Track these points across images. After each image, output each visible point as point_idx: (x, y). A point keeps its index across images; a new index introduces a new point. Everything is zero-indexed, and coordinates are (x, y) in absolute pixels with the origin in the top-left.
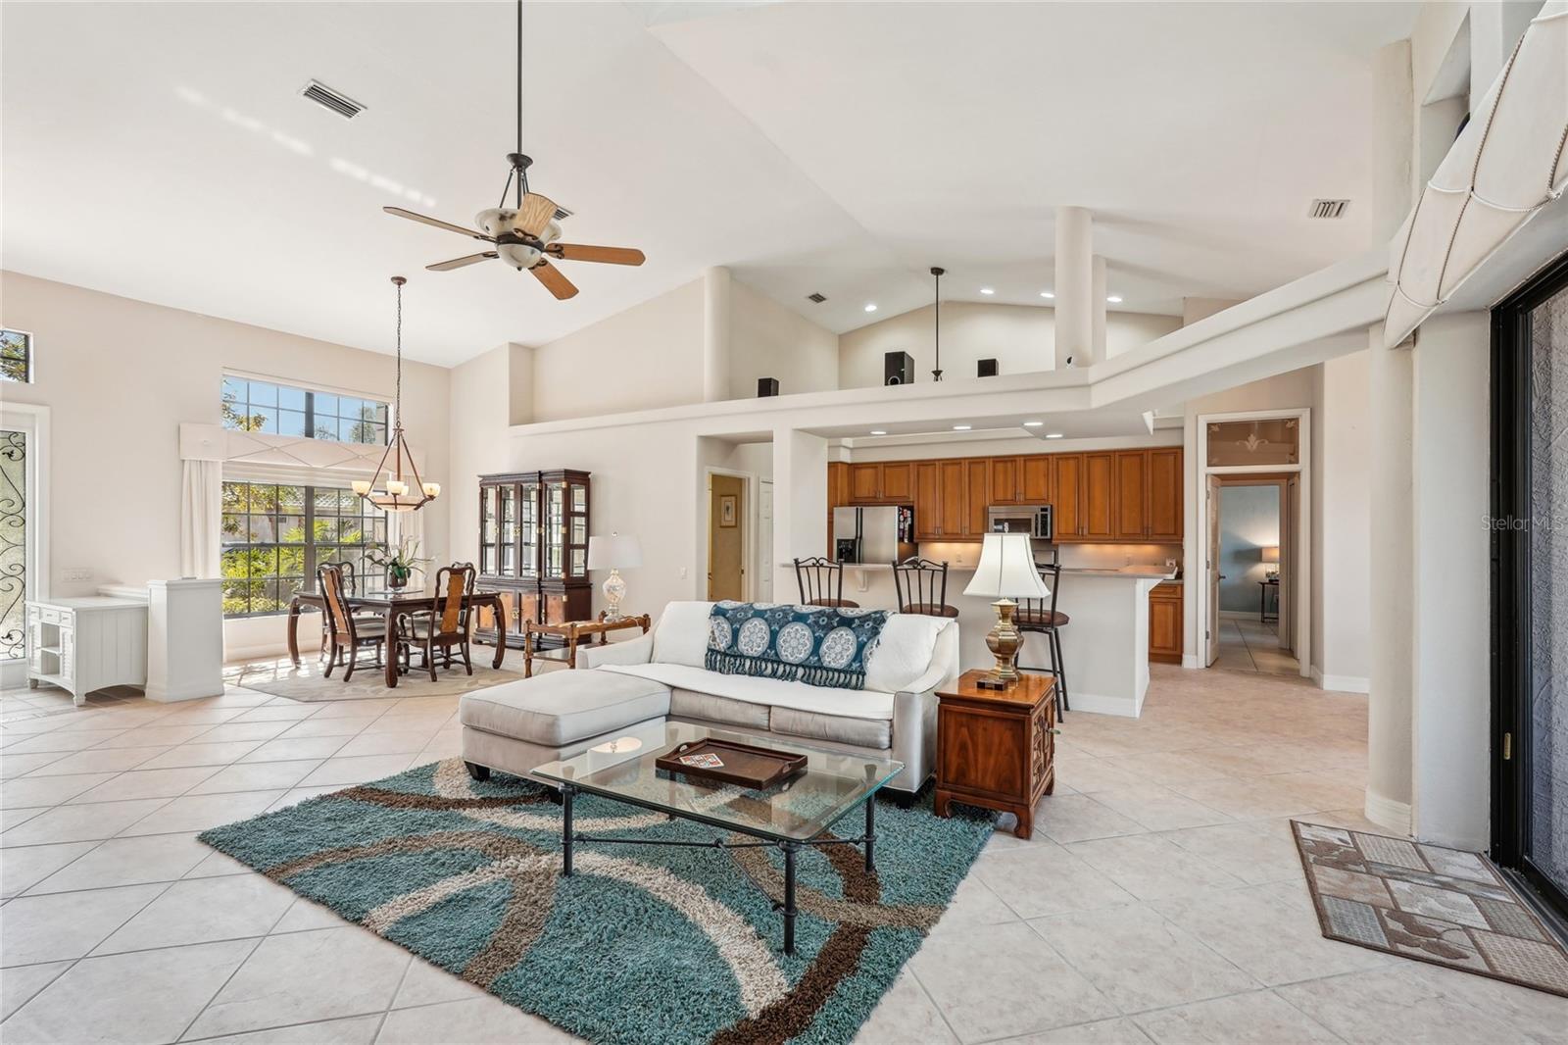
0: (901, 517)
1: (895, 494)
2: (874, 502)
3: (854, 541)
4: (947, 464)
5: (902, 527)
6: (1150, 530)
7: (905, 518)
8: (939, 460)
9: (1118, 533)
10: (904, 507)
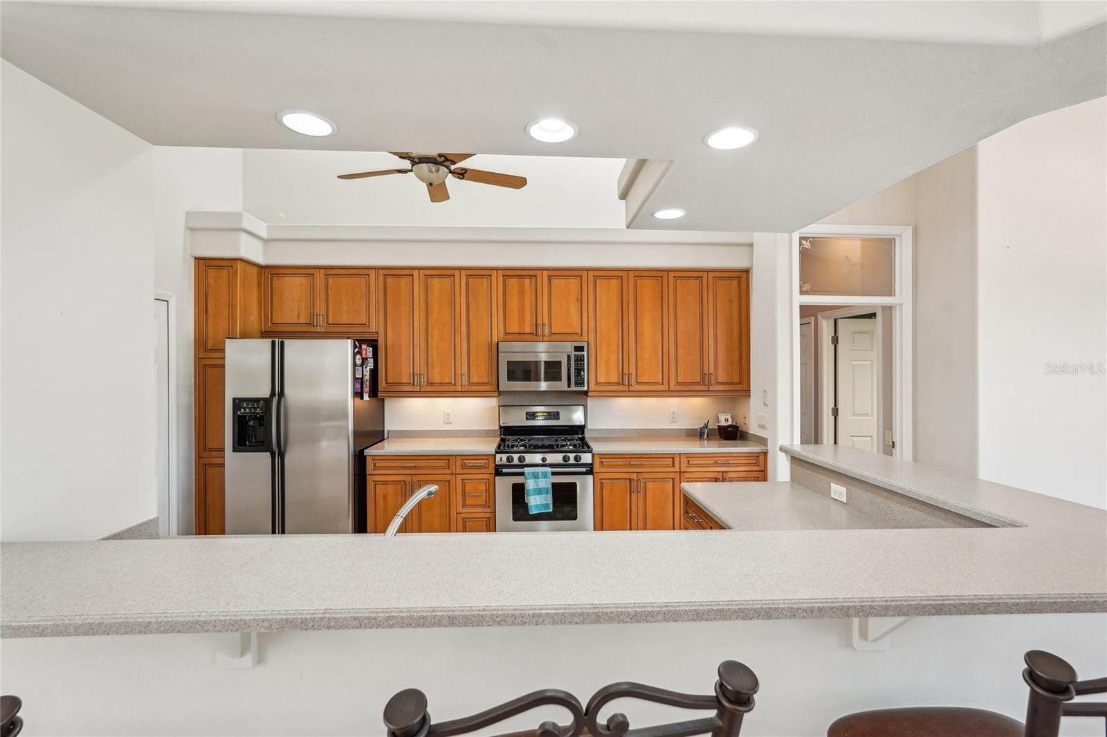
0: (358, 357)
1: (345, 319)
2: (308, 332)
3: (268, 402)
4: (432, 276)
5: (359, 375)
6: (713, 377)
7: (364, 360)
8: (419, 269)
9: (673, 382)
10: (362, 342)
